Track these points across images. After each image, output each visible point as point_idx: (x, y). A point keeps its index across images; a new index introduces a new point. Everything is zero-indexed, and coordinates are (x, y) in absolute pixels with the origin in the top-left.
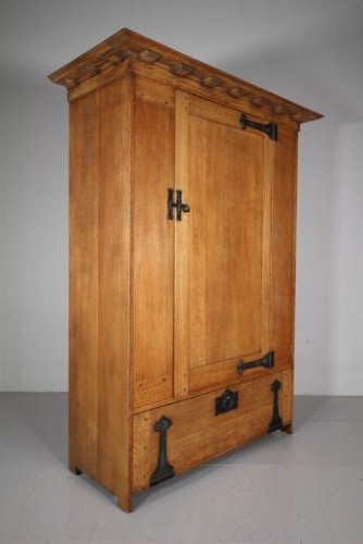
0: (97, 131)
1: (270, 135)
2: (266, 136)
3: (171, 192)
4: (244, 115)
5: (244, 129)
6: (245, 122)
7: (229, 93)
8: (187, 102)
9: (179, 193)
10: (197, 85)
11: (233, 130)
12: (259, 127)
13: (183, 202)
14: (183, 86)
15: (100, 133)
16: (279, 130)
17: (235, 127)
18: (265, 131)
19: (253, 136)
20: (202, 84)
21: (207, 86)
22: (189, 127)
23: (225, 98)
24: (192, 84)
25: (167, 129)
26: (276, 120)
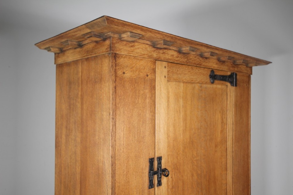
0: (79, 100)
1: (232, 83)
2: (229, 84)
3: (151, 161)
4: (212, 71)
5: (213, 83)
6: (214, 77)
7: (201, 56)
8: (166, 70)
9: (160, 159)
10: (175, 54)
11: (205, 86)
12: (224, 78)
13: (163, 167)
14: (162, 56)
15: (82, 104)
16: (238, 77)
17: (206, 83)
18: (228, 81)
19: (219, 86)
20: (180, 52)
21: (184, 53)
22: (168, 93)
23: (198, 60)
24: (172, 54)
25: (147, 100)
26: (236, 69)
